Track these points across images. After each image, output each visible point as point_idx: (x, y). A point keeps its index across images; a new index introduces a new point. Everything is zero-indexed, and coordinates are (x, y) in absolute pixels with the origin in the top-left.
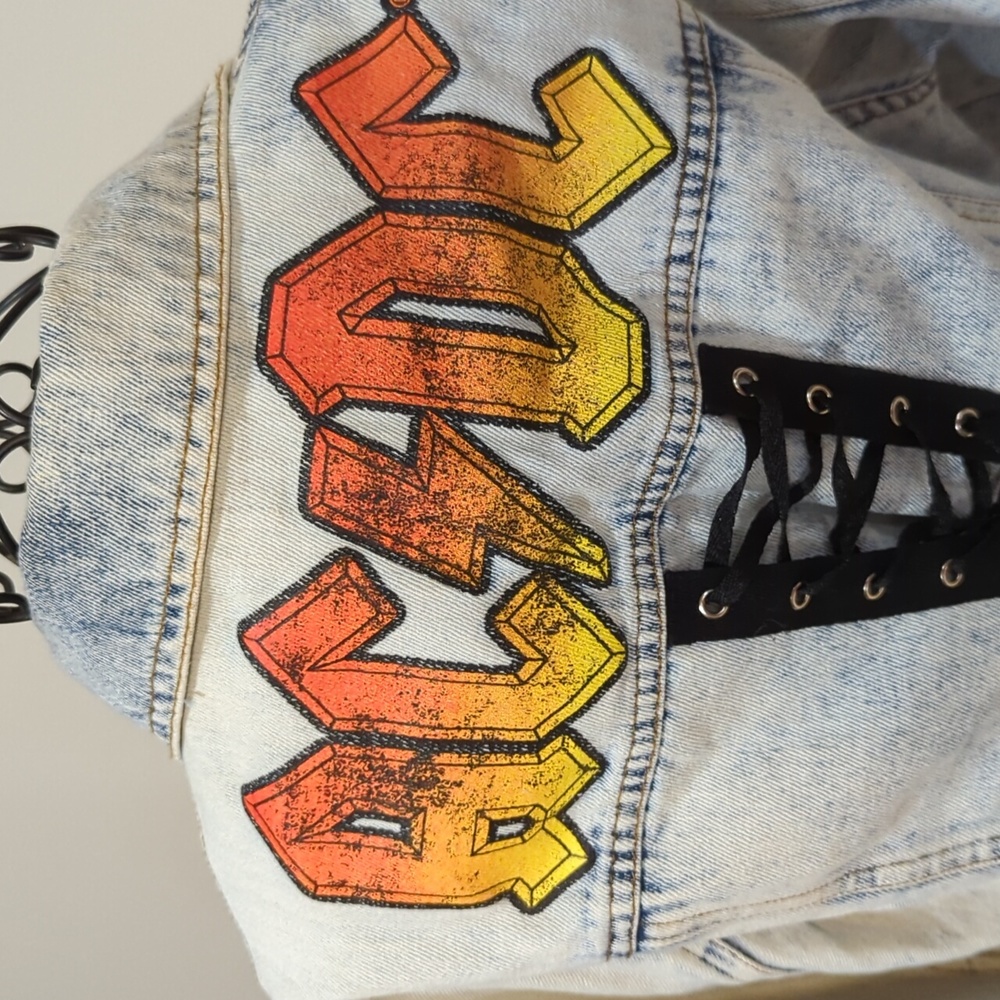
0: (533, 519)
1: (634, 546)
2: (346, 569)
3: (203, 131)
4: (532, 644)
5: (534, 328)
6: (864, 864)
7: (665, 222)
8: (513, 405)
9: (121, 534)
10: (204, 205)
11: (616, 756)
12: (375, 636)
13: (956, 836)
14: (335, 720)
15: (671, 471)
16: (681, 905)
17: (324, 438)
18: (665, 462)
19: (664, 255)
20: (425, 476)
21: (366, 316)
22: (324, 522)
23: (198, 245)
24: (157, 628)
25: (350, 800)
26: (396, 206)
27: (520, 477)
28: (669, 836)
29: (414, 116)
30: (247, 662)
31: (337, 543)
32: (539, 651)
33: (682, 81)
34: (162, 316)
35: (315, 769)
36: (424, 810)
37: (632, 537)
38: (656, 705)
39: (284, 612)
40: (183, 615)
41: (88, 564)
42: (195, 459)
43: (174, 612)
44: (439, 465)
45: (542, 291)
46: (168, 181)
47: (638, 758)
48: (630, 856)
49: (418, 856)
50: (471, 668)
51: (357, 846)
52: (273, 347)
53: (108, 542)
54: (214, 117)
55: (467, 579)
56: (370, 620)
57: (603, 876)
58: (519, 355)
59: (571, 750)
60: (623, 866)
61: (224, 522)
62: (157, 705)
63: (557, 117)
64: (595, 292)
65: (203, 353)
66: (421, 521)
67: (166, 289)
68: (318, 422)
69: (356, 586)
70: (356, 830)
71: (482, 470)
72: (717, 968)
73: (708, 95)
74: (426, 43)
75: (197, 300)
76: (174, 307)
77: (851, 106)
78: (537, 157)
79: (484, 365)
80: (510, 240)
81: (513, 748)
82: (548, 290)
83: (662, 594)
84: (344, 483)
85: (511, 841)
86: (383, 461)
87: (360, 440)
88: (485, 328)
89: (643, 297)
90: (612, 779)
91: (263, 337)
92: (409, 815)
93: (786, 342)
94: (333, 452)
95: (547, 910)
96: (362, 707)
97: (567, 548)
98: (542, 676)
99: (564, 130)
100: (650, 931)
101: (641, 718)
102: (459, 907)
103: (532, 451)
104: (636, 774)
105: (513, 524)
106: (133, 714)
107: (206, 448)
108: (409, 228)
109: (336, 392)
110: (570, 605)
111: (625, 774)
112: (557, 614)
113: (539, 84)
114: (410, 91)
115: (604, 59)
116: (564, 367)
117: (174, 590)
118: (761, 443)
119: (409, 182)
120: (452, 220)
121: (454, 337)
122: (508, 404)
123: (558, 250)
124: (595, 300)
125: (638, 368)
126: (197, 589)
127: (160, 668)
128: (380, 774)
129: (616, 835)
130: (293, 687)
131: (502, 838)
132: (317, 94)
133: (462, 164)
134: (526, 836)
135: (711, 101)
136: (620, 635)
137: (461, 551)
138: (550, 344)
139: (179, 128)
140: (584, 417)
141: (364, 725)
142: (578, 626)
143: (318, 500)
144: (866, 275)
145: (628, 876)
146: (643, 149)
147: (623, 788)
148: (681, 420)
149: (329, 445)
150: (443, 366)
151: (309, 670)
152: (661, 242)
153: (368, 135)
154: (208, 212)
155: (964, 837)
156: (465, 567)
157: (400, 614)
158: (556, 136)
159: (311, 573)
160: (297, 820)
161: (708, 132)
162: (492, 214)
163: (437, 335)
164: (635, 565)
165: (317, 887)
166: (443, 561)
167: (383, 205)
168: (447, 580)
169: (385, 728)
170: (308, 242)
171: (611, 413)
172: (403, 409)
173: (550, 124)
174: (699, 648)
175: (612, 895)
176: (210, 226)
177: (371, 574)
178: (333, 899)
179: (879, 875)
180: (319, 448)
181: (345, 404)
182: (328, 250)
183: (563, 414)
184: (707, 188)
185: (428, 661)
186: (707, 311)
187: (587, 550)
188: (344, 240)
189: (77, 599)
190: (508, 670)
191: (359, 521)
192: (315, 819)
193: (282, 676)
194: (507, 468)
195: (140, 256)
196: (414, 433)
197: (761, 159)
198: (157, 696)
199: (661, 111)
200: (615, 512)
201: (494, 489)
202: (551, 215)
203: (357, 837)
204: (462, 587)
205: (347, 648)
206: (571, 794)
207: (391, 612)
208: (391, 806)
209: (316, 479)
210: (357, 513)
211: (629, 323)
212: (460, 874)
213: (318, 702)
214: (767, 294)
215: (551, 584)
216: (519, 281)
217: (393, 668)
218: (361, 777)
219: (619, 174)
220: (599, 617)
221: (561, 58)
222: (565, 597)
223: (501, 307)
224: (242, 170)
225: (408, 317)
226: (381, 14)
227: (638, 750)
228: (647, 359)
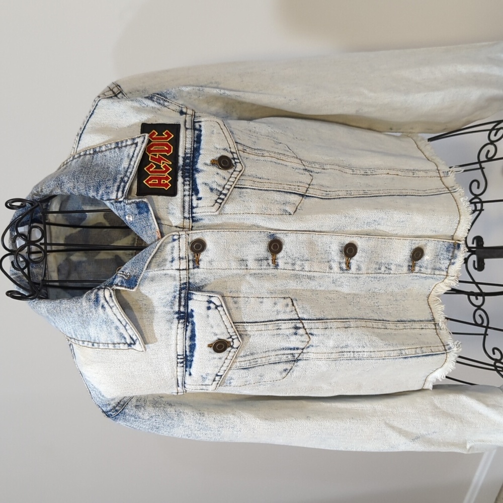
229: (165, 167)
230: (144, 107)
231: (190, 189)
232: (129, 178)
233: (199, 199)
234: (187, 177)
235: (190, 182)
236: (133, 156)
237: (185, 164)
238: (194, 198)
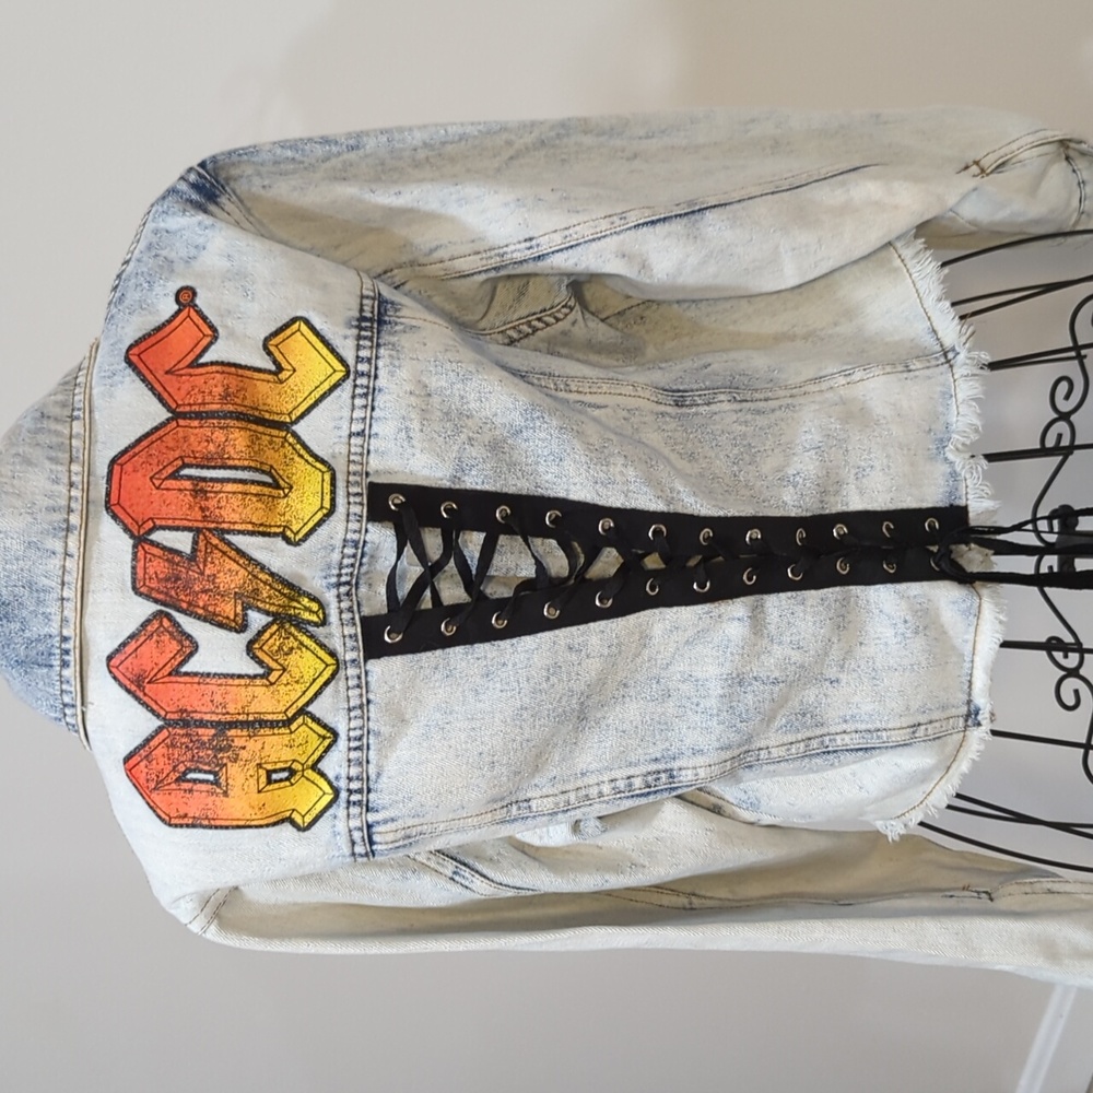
0: (268, 587)
1: (340, 601)
2: (161, 622)
3: (78, 381)
4: (276, 661)
5: (268, 479)
6: (521, 796)
7: (346, 413)
8: (253, 523)
9: (32, 608)
10: (75, 423)
11: (342, 729)
12: (182, 661)
13: (585, 779)
14: (167, 713)
15: (354, 556)
16: (393, 820)
17: (143, 548)
18: (349, 551)
19: (348, 432)
20: (201, 566)
21: (166, 478)
22: (146, 596)
23: (71, 446)
24: (58, 662)
25: (183, 762)
26: (184, 416)
27: (257, 563)
28: (384, 779)
29: (194, 364)
30: (113, 681)
31: (156, 607)
32: (281, 665)
33: (355, 332)
34: (49, 486)
35: (160, 744)
36: (226, 765)
37: (338, 596)
38: (361, 695)
39: (129, 649)
40: (72, 653)
41: (15, 626)
42: (70, 564)
43: (67, 652)
44: (209, 559)
45: (272, 457)
46: (56, 411)
47: (355, 729)
48: (360, 791)
49: (225, 794)
50: (240, 676)
51: (191, 791)
52: (114, 500)
53: (25, 613)
54: (85, 371)
55: (233, 624)
56: (178, 651)
57: (344, 805)
58: (256, 495)
59: (310, 725)
60: (354, 798)
61: (90, 599)
62: (67, 711)
63: (279, 358)
64: (307, 456)
65: (73, 505)
66: (202, 592)
67: (51, 471)
68: (140, 540)
69: (168, 632)
70: (189, 781)
71: (234, 561)
72: (462, 885)
73: (371, 339)
74: (200, 322)
75: (70, 477)
76: (56, 481)
77: (522, 324)
78: (268, 381)
79: (235, 501)
80: (250, 430)
81: (273, 724)
82: (277, 457)
83: (359, 630)
84: (156, 573)
85: (282, 784)
86: (177, 559)
87: (164, 548)
88: (235, 481)
89: (334, 457)
90: (342, 743)
91: (108, 494)
92: (217, 769)
93: (428, 478)
94: (148, 556)
95: (313, 829)
96: (183, 704)
97: (295, 604)
98: (284, 679)
99: (284, 365)
100: (376, 838)
101: (352, 704)
102: (256, 827)
103: (266, 549)
104: (355, 739)
105: (256, 591)
106: (56, 719)
107: (76, 558)
108: (191, 428)
109: (150, 522)
110: (300, 638)
111: (349, 740)
112: (292, 643)
113: (266, 340)
114: (192, 350)
115: (307, 322)
116: (286, 499)
117: (65, 639)
118: (407, 536)
119: (192, 402)
120: (215, 421)
121: (218, 487)
122: (250, 523)
123: (284, 434)
124: (307, 461)
125: (327, 498)
126: (78, 638)
127: (64, 687)
128: (197, 745)
129: (350, 779)
130: (141, 695)
131: (276, 781)
132: (139, 356)
133: (220, 389)
134: (292, 781)
135: (372, 342)
136: (332, 654)
137: (228, 609)
138: (278, 487)
139: (67, 379)
140: (295, 528)
141: (184, 715)
142: (304, 649)
143: (142, 583)
144: (475, 436)
145: (359, 803)
146: (329, 373)
147: (349, 749)
148: (354, 526)
149: (146, 552)
150: (212, 504)
151: (149, 682)
152: (345, 425)
153: (169, 376)
154: (77, 427)
155: (592, 779)
156: (232, 617)
157: (195, 648)
158: (280, 369)
159: (142, 626)
160: (153, 776)
161: (369, 360)
162: (239, 416)
163: (208, 486)
164: (341, 612)
165: (170, 819)
166: (220, 615)
167: (176, 415)
168: (221, 625)
169: (197, 716)
170: (133, 439)
171: (311, 524)
172: (189, 529)
173: (275, 362)
174: (385, 661)
175: (348, 815)
176: (78, 434)
177: (176, 624)
178: (181, 826)
179: (533, 804)
180: (141, 554)
181: (155, 528)
182: (145, 443)
183: (285, 527)
184: (371, 393)
185: (215, 674)
186: (374, 463)
187: (308, 605)
188: (154, 437)
189: (12, 646)
190: (262, 676)
191: (166, 594)
192: (164, 775)
193: (133, 688)
194: (250, 559)
195: (38, 454)
196: (195, 542)
197: (403, 373)
198: (65, 705)
199: (340, 350)
200: (324, 582)
201: (242, 570)
202: (278, 414)
203: (190, 785)
204: (230, 629)
205: (168, 669)
206: (318, 754)
207: (190, 647)
208: (206, 764)
209: (140, 572)
210: (165, 590)
211: (323, 473)
212: (252, 804)
213: (156, 702)
214: (410, 451)
215: (287, 626)
216: (255, 452)
217: (196, 679)
218: (187, 747)
219: (316, 388)
220: (317, 644)
221: (280, 325)
222: (296, 633)
223: (244, 468)
224: (97, 402)
225: (189, 478)
226: (176, 307)
227: (353, 724)
228: (333, 492)
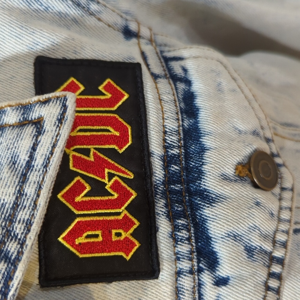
229: (116, 187)
230: (37, 11)
231: (191, 252)
232: (22, 244)
233: (221, 282)
234: (178, 215)
235: (189, 231)
236: (29, 165)
237: (169, 179)
238: (207, 278)
